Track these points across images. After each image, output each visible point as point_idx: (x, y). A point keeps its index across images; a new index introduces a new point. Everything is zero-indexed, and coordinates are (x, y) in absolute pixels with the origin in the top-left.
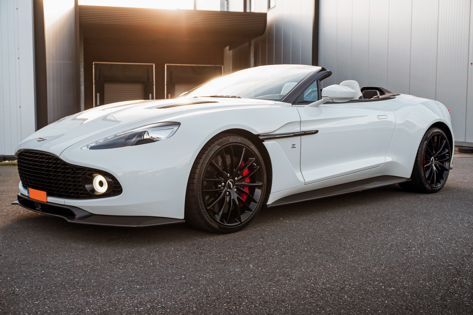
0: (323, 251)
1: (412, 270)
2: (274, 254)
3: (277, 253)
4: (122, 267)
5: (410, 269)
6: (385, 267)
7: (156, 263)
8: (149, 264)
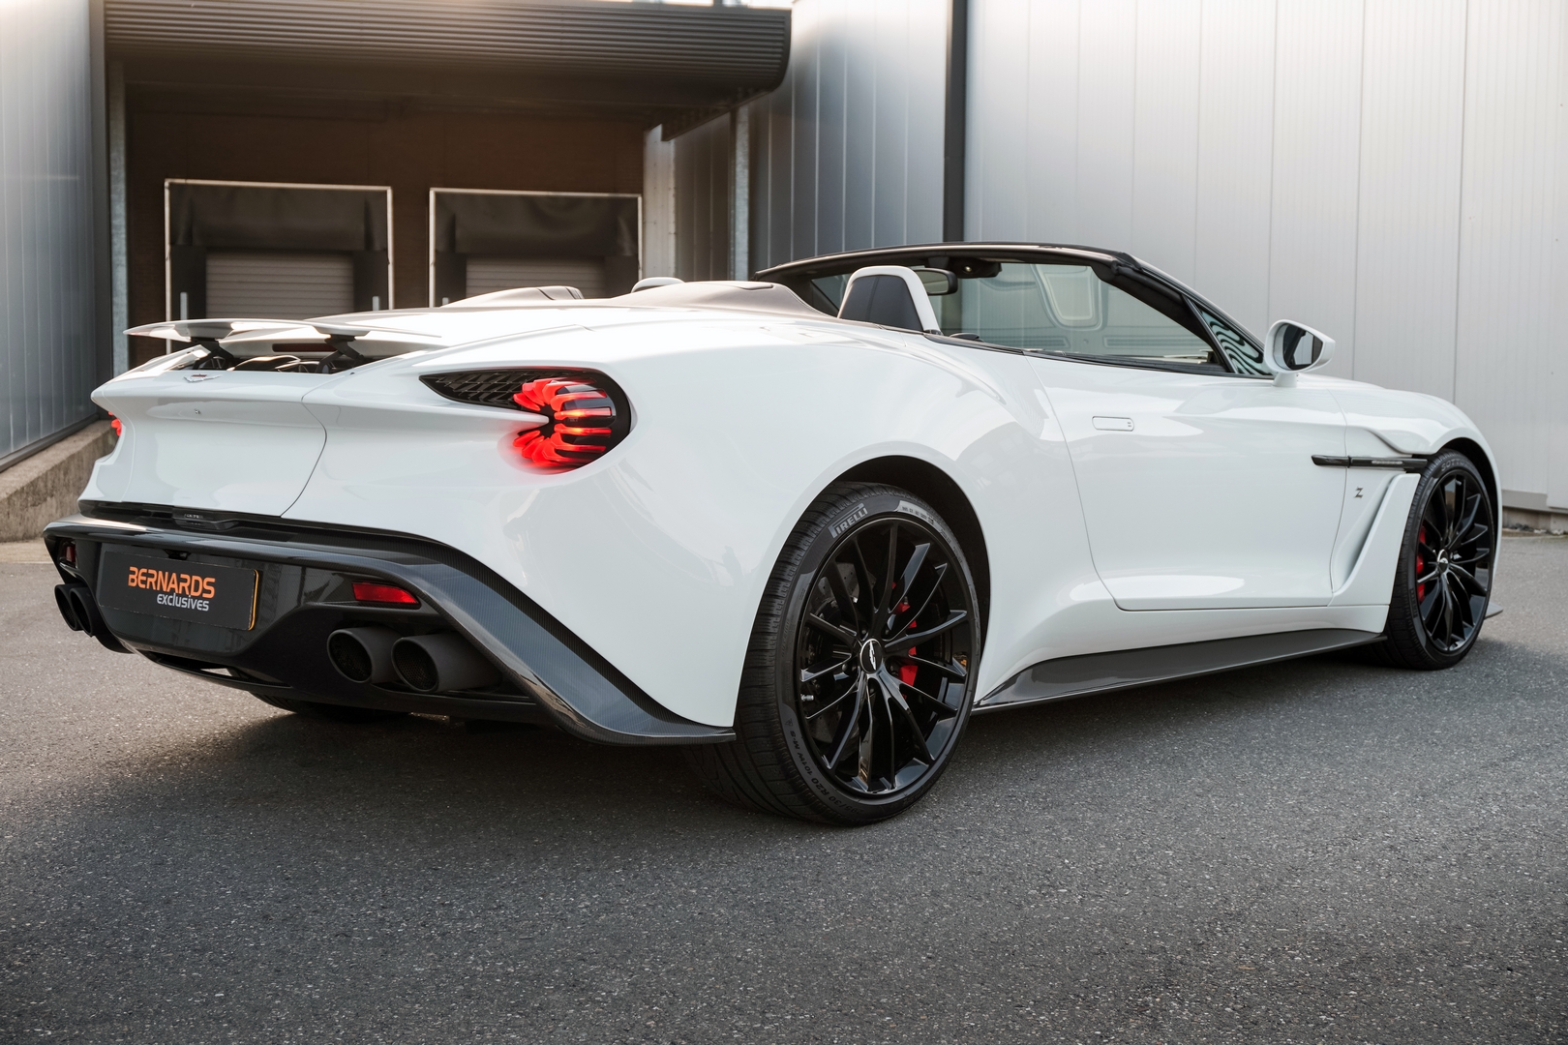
0: (749, 899)
1: (1017, 966)
2: (572, 911)
3: (586, 907)
4: (22, 961)
5: (1014, 963)
6: (930, 958)
7: (146, 945)
8: (120, 948)
